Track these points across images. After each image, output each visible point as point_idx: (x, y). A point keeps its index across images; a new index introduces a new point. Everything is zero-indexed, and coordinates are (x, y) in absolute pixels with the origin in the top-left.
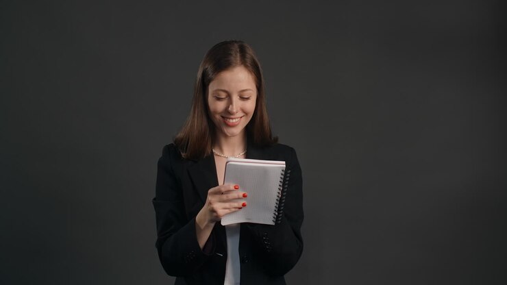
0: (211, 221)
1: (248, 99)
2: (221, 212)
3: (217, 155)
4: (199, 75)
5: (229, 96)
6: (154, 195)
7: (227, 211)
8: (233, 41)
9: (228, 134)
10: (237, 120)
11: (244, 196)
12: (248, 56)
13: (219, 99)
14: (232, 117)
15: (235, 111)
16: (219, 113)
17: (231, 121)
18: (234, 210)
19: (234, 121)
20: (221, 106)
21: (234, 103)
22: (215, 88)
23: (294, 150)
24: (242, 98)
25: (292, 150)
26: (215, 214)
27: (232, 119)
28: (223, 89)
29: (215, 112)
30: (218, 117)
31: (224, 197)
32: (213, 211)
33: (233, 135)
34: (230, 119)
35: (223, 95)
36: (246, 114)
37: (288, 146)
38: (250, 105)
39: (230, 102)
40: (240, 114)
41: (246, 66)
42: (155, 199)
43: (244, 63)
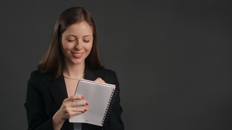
0: (63, 119)
1: (88, 41)
2: (71, 113)
3: (66, 77)
4: (56, 27)
5: (77, 39)
6: (25, 102)
7: (75, 113)
8: (78, 7)
9: (75, 62)
10: (81, 54)
11: (87, 104)
12: (88, 15)
13: (70, 41)
14: (78, 52)
15: (80, 48)
16: (70, 50)
17: (77, 55)
18: (79, 112)
19: (79, 55)
20: (71, 45)
21: (80, 44)
22: (67, 34)
23: (115, 73)
24: (85, 41)
25: (114, 73)
26: (67, 114)
27: (78, 53)
28: (73, 34)
29: (67, 49)
30: (69, 52)
31: (74, 103)
32: (66, 112)
33: (78, 64)
34: (76, 53)
35: (73, 38)
36: (86, 50)
37: (111, 70)
38: (89, 46)
39: (77, 43)
40: (83, 51)
41: (88, 22)
42: (26, 104)
43: (86, 19)
